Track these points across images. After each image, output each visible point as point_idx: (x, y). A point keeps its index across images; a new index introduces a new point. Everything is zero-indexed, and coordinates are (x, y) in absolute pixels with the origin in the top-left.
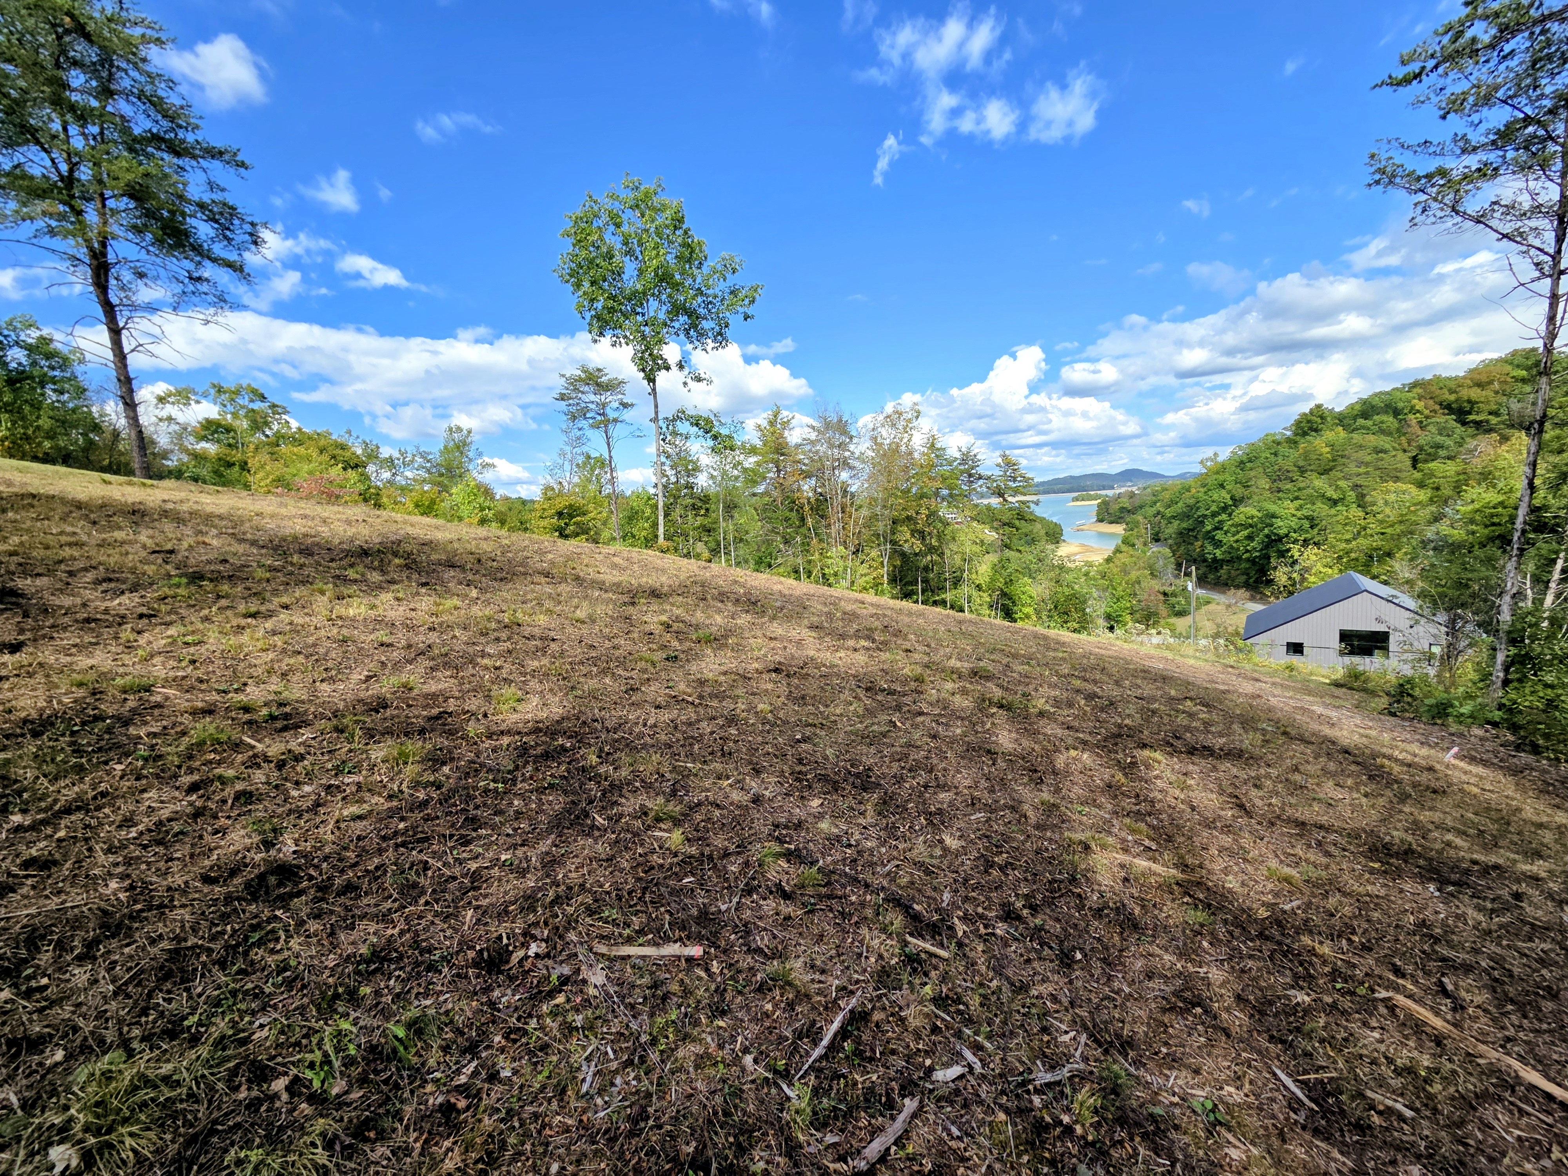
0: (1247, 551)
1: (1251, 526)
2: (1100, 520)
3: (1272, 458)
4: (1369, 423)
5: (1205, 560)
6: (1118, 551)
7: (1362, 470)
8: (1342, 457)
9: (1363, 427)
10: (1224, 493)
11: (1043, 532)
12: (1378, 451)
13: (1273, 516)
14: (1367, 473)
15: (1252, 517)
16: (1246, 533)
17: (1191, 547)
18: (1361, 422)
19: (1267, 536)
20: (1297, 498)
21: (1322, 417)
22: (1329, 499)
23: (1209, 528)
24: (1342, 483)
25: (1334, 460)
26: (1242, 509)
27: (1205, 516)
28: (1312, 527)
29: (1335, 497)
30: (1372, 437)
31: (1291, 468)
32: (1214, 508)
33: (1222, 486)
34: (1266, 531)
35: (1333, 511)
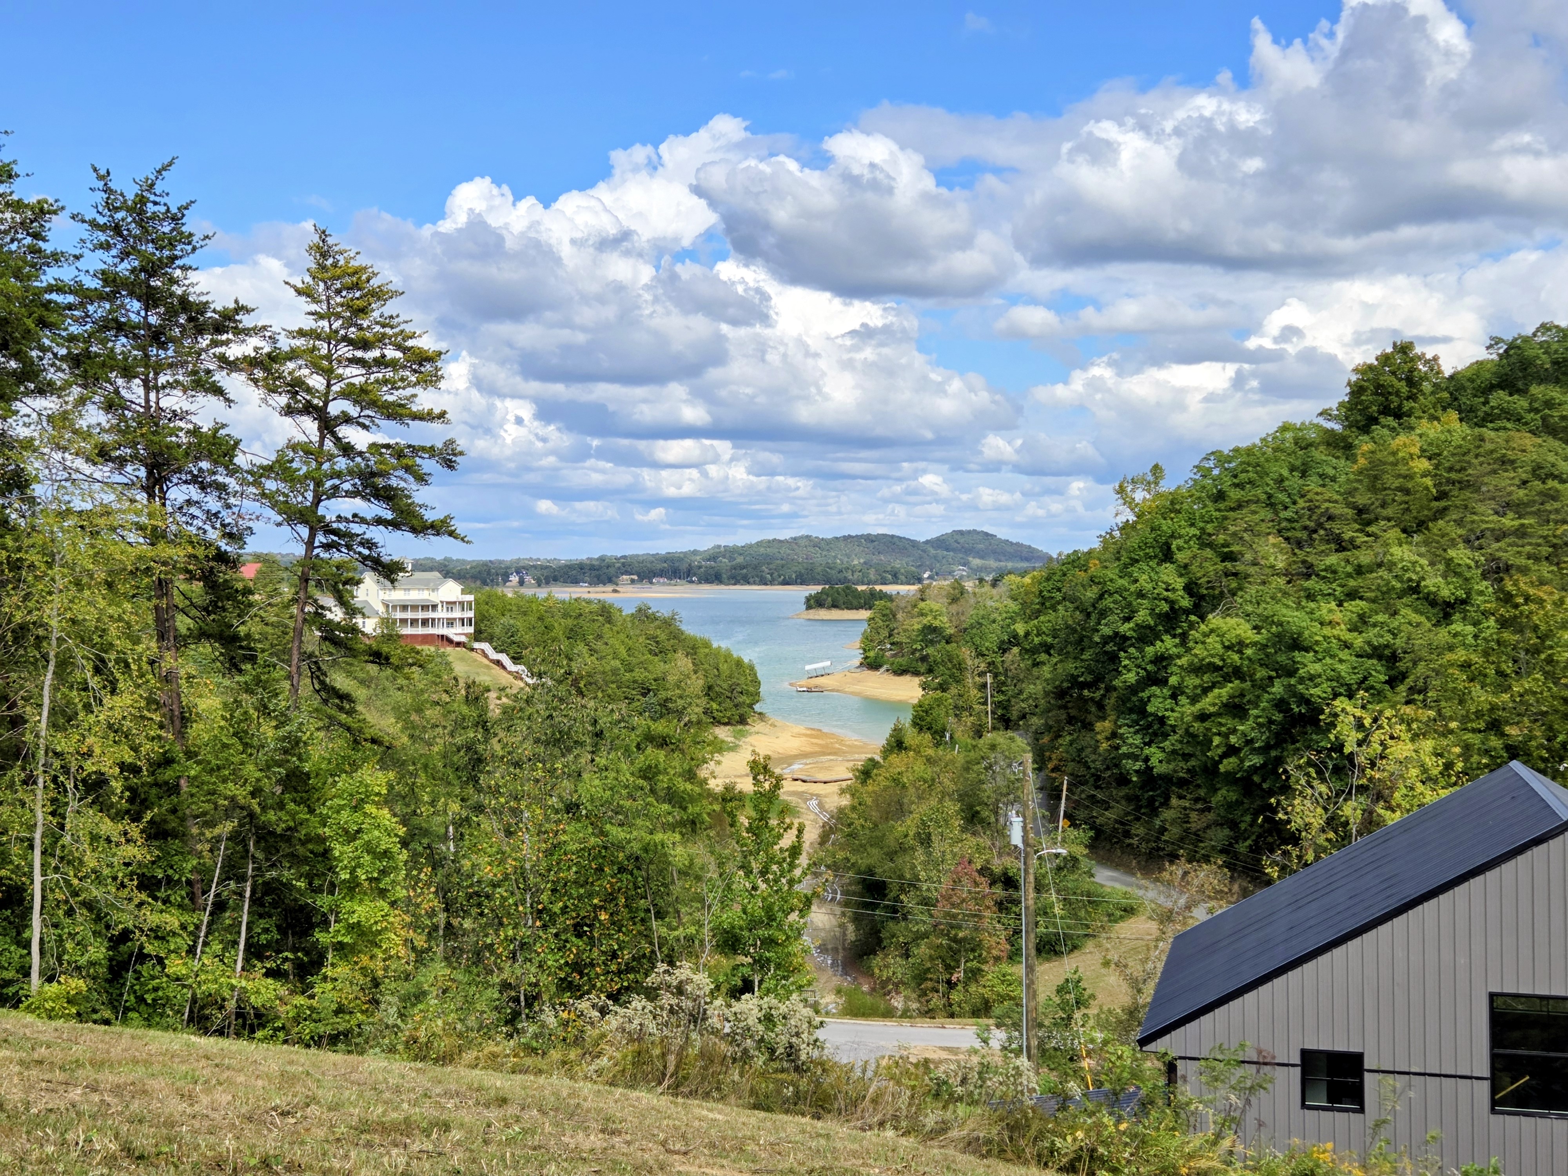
0: (1232, 751)
1: (1237, 673)
2: (872, 664)
3: (1294, 482)
4: (1520, 403)
5: (1123, 780)
6: (897, 744)
7: (1509, 522)
8: (1464, 485)
9: (1508, 414)
10: (1168, 574)
11: (697, 684)
12: (1540, 472)
13: (1296, 644)
14: (1521, 533)
15: (1239, 646)
16: (1224, 692)
17: (1086, 739)
18: (1500, 397)
19: (1280, 705)
20: (1352, 595)
21: (1412, 381)
22: (1431, 600)
23: (1131, 677)
24: (1461, 555)
25: (1442, 496)
26: (1215, 620)
27: (1121, 640)
28: (1392, 682)
29: (1445, 593)
30: (1527, 440)
31: (1339, 509)
32: (1143, 616)
33: (1167, 555)
34: (1277, 689)
35: (1442, 635)
